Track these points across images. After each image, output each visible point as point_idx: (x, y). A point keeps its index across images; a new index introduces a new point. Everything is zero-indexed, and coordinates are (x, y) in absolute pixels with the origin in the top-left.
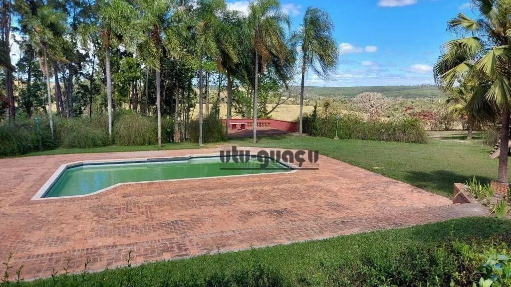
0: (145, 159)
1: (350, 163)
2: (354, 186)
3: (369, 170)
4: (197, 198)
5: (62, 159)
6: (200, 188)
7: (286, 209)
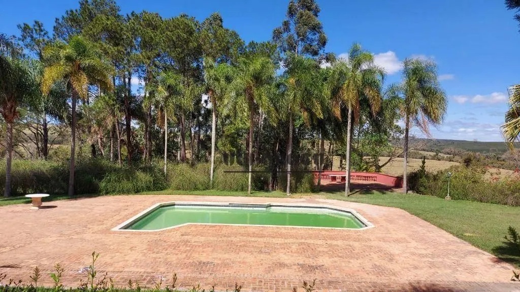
0: (227, 204)
1: (441, 226)
2: (424, 252)
3: (457, 236)
4: (243, 243)
5: (162, 199)
6: (254, 235)
7: (323, 265)
